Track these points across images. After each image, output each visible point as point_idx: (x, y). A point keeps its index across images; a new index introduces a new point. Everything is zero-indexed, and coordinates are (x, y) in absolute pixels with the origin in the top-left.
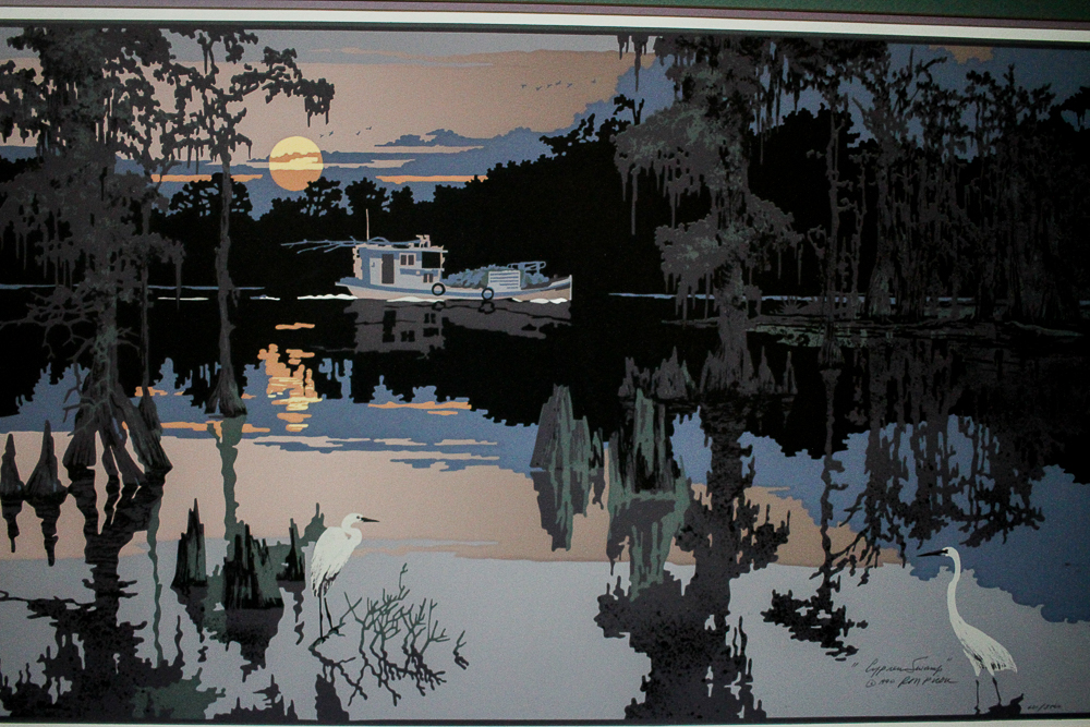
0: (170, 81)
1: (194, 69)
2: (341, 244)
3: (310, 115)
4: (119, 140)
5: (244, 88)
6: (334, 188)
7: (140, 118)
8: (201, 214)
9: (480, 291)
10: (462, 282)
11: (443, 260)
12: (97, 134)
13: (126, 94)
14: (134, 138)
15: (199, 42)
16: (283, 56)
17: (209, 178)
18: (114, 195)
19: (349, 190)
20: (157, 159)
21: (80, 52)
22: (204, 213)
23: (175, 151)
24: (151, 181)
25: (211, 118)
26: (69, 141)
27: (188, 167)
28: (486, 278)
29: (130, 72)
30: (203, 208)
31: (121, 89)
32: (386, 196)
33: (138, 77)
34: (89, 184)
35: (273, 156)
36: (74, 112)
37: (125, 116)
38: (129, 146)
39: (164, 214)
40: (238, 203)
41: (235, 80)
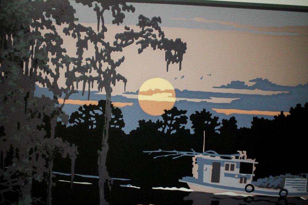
0: (74, 36)
1: (90, 28)
2: (185, 154)
3: (168, 63)
4: (38, 74)
5: (124, 42)
6: (183, 115)
7: (53, 59)
8: (90, 127)
9: (278, 191)
10: (266, 184)
11: (254, 169)
12: (24, 69)
13: (44, 43)
14: (48, 74)
15: (95, 10)
16: (152, 21)
17: (96, 103)
18: (33, 111)
19: (192, 117)
20: (62, 88)
21: (16, 14)
22: (92, 127)
23: (75, 83)
24: (58, 103)
25: (100, 62)
26: (6, 73)
27: (83, 95)
28: (283, 182)
29: (47, 29)
30: (91, 123)
31: (41, 40)
32: (218, 122)
33: (53, 32)
34: (17, 102)
35: (141, 90)
36: (10, 54)
37: (43, 58)
38: (44, 78)
39: (65, 125)
40: (115, 122)
41: (118, 36)
